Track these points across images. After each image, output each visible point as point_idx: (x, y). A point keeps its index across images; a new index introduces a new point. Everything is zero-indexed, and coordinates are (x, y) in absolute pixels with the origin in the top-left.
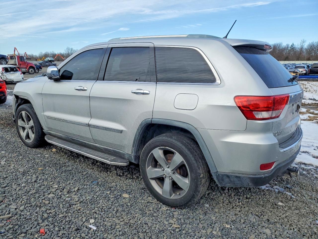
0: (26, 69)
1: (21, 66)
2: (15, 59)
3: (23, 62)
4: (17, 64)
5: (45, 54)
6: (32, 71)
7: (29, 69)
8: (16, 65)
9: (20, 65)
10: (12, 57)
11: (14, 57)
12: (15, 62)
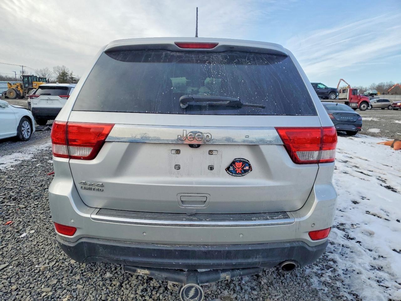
0: (357, 105)
1: (352, 101)
2: (347, 92)
3: (356, 96)
4: (348, 98)
5: (379, 86)
6: (364, 107)
7: (360, 104)
8: (346, 99)
9: (351, 99)
10: (344, 91)
11: (346, 90)
12: (346, 96)
